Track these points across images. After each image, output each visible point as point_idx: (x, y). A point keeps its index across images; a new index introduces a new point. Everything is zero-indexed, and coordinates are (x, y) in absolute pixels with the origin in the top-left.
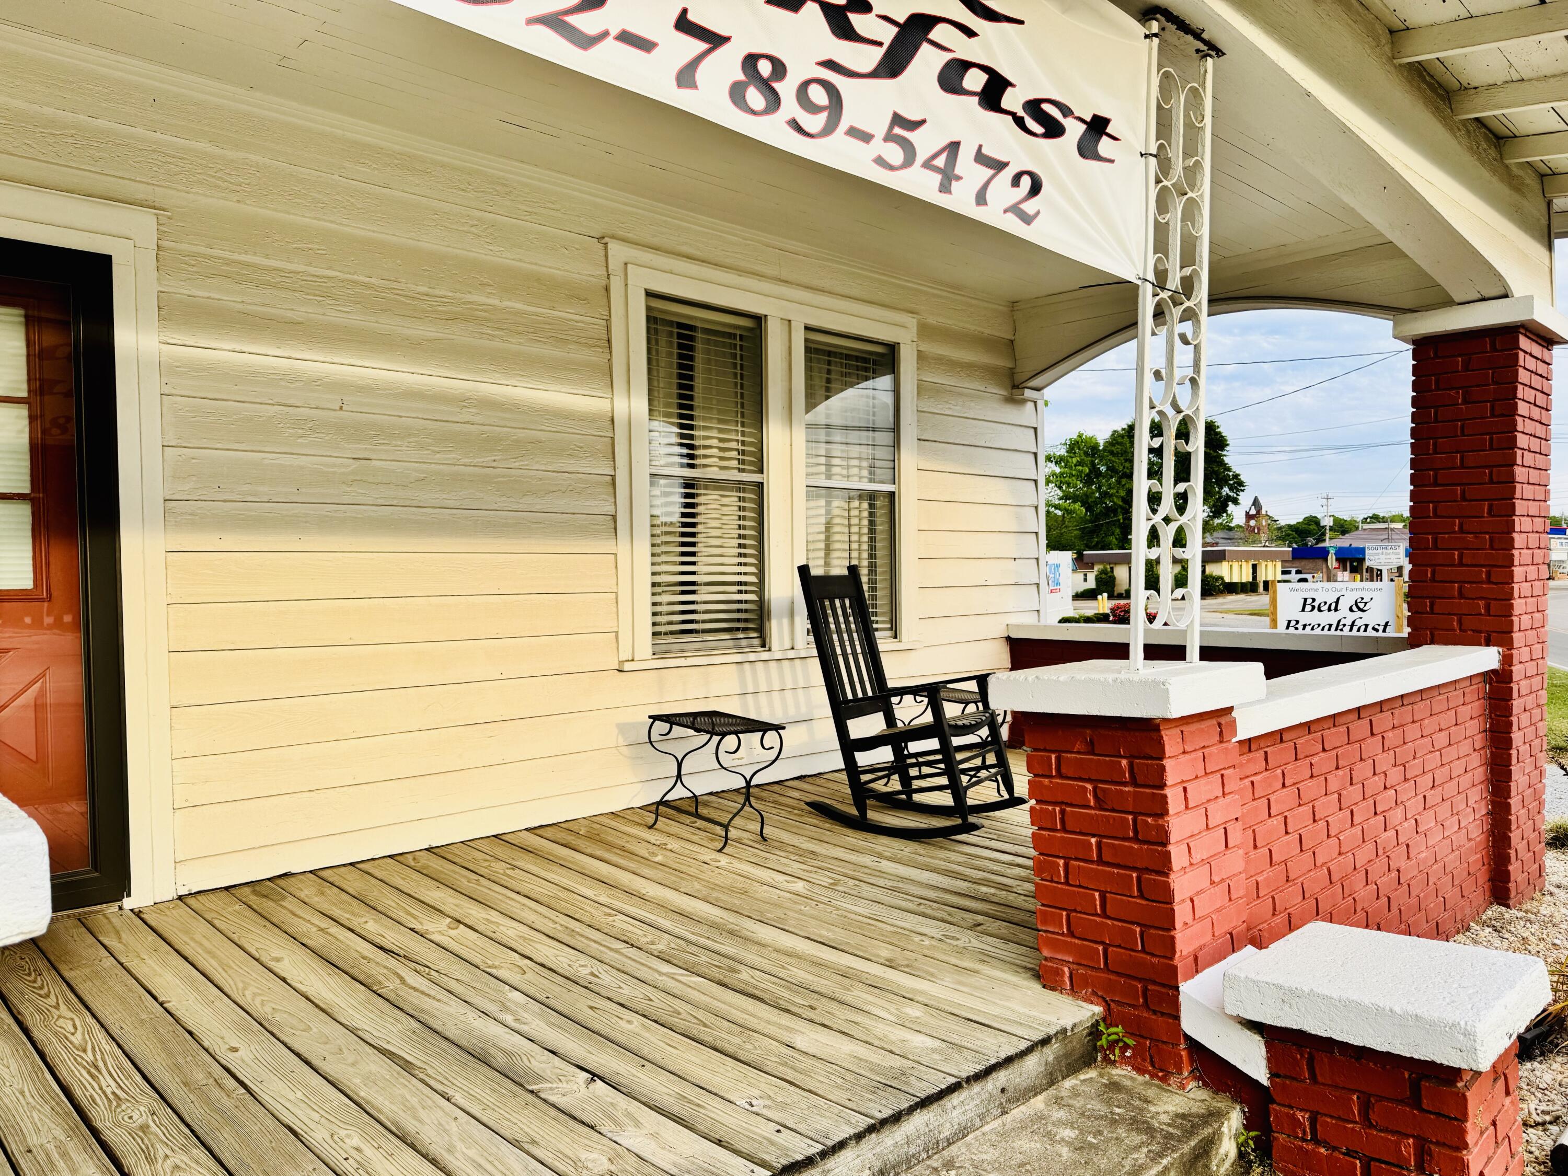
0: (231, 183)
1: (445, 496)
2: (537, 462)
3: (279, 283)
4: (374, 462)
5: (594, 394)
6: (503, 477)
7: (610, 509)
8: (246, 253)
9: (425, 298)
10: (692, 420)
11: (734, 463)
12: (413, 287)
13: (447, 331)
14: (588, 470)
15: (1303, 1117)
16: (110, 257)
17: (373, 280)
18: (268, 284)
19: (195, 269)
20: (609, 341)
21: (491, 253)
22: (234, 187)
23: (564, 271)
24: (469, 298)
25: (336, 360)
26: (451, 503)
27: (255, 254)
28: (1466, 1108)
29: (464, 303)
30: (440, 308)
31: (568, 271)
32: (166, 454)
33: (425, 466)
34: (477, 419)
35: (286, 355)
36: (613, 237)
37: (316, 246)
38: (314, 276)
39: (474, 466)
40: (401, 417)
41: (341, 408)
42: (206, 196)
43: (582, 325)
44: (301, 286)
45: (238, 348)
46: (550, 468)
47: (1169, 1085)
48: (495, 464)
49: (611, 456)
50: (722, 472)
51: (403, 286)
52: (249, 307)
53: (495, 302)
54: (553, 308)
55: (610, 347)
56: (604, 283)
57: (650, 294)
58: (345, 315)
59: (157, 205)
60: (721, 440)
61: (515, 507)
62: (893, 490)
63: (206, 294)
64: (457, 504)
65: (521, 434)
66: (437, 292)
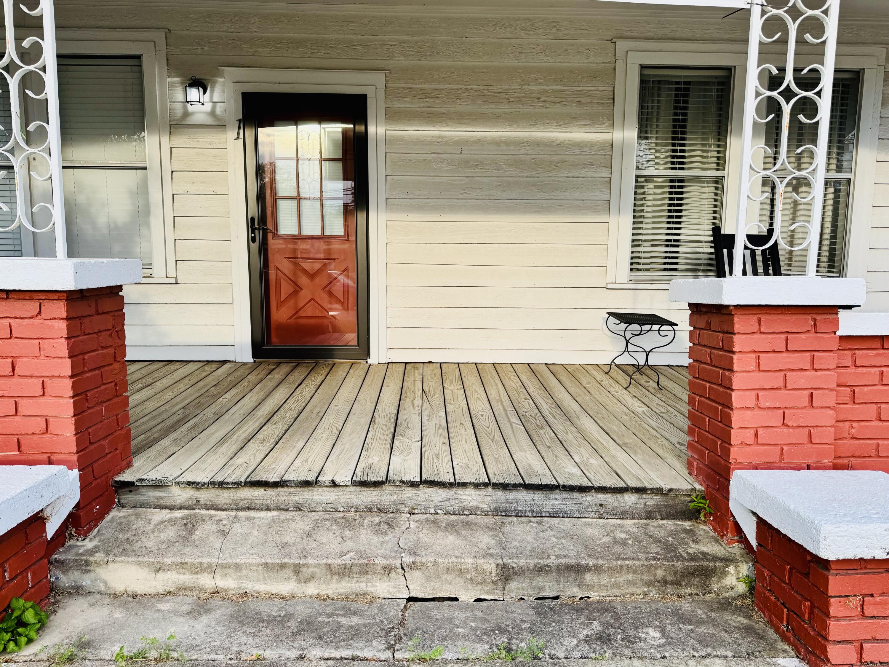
0: (416, 52)
1: (509, 193)
2: (562, 173)
3: (435, 95)
4: (476, 178)
5: (601, 131)
6: (542, 182)
7: (607, 197)
8: (421, 83)
9: (506, 92)
10: (684, 140)
11: (714, 166)
12: (499, 87)
13: (516, 107)
14: (594, 175)
15: (767, 574)
16: (366, 95)
17: (480, 87)
18: (430, 97)
19: (400, 95)
20: (614, 99)
21: (543, 61)
22: (417, 54)
23: (587, 63)
24: (530, 88)
25: (460, 129)
26: (513, 197)
27: (425, 83)
28: (827, 587)
29: (527, 91)
30: (513, 96)
31: (590, 63)
32: (387, 179)
33: (501, 179)
34: (529, 152)
35: (437, 129)
36: (620, 37)
37: (453, 75)
38: (451, 89)
39: (527, 177)
40: (490, 154)
41: (461, 153)
42: (405, 60)
43: (597, 92)
44: (445, 95)
45: (416, 129)
46: (570, 175)
47: (723, 541)
48: (537, 175)
49: (610, 166)
50: (703, 172)
51: (494, 87)
52: (423, 109)
53: (544, 87)
54: (579, 86)
55: (614, 103)
56: (613, 66)
57: (643, 67)
58: (465, 107)
59: (386, 68)
60: (703, 151)
61: (548, 197)
62: (849, 177)
63: (404, 106)
64: (516, 197)
65: (555, 158)
66: (513, 87)
